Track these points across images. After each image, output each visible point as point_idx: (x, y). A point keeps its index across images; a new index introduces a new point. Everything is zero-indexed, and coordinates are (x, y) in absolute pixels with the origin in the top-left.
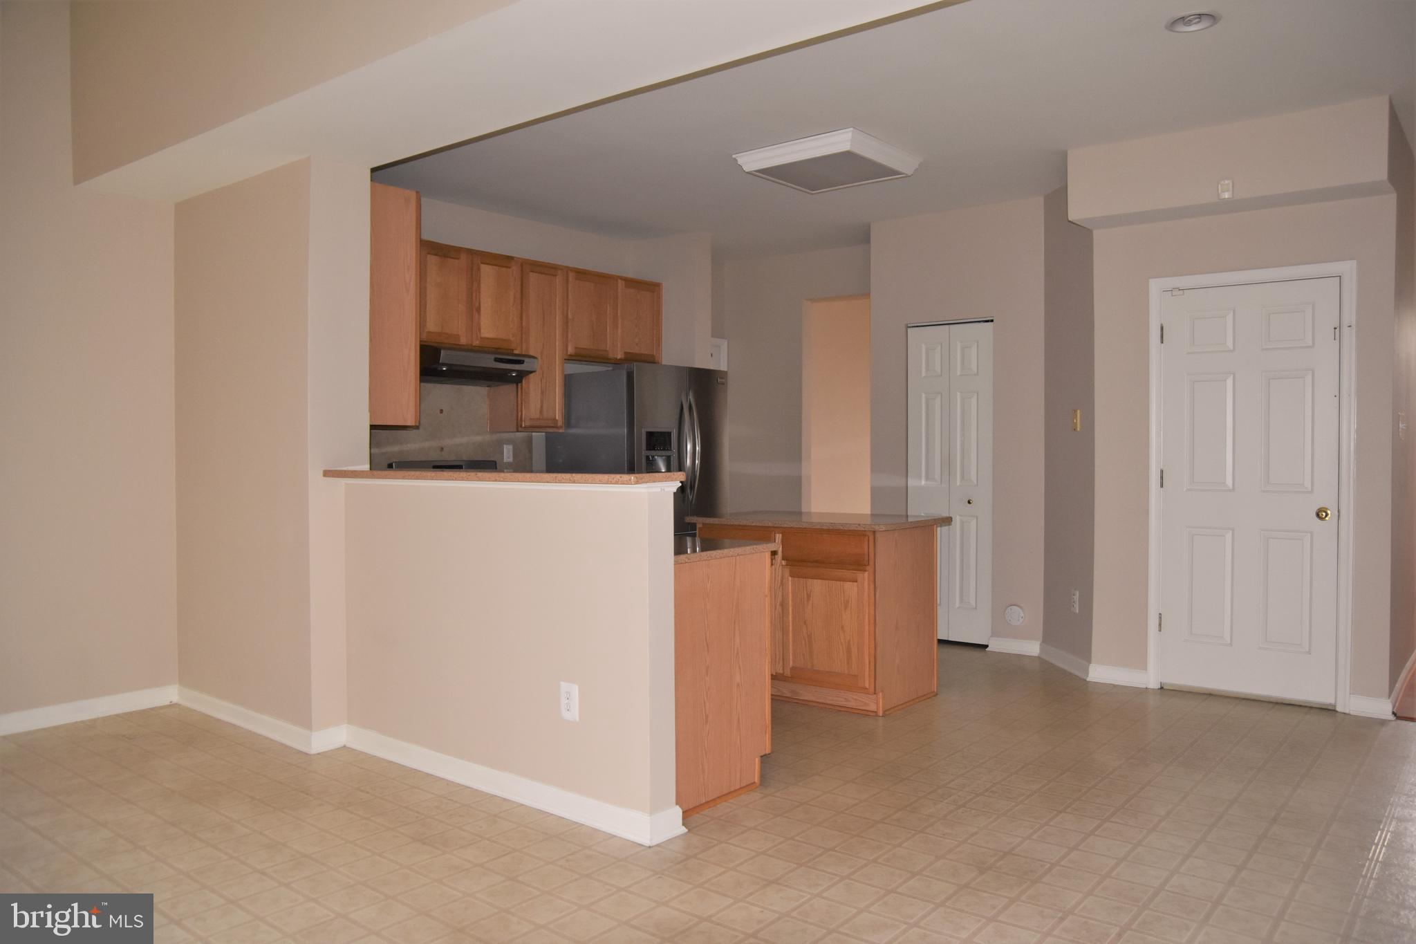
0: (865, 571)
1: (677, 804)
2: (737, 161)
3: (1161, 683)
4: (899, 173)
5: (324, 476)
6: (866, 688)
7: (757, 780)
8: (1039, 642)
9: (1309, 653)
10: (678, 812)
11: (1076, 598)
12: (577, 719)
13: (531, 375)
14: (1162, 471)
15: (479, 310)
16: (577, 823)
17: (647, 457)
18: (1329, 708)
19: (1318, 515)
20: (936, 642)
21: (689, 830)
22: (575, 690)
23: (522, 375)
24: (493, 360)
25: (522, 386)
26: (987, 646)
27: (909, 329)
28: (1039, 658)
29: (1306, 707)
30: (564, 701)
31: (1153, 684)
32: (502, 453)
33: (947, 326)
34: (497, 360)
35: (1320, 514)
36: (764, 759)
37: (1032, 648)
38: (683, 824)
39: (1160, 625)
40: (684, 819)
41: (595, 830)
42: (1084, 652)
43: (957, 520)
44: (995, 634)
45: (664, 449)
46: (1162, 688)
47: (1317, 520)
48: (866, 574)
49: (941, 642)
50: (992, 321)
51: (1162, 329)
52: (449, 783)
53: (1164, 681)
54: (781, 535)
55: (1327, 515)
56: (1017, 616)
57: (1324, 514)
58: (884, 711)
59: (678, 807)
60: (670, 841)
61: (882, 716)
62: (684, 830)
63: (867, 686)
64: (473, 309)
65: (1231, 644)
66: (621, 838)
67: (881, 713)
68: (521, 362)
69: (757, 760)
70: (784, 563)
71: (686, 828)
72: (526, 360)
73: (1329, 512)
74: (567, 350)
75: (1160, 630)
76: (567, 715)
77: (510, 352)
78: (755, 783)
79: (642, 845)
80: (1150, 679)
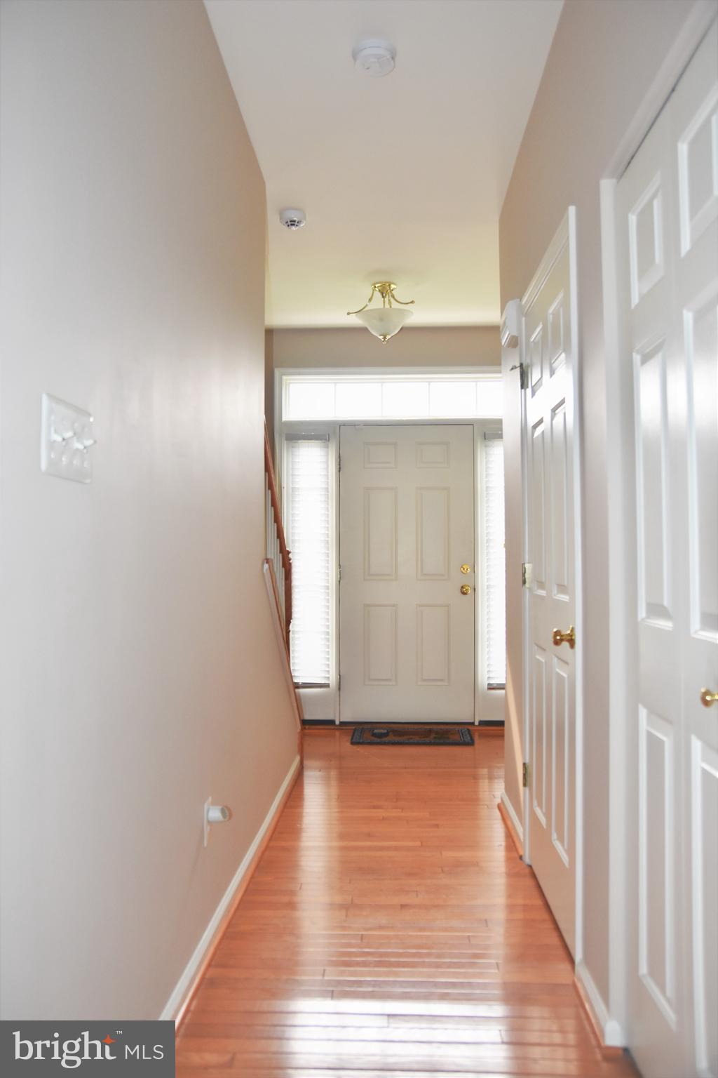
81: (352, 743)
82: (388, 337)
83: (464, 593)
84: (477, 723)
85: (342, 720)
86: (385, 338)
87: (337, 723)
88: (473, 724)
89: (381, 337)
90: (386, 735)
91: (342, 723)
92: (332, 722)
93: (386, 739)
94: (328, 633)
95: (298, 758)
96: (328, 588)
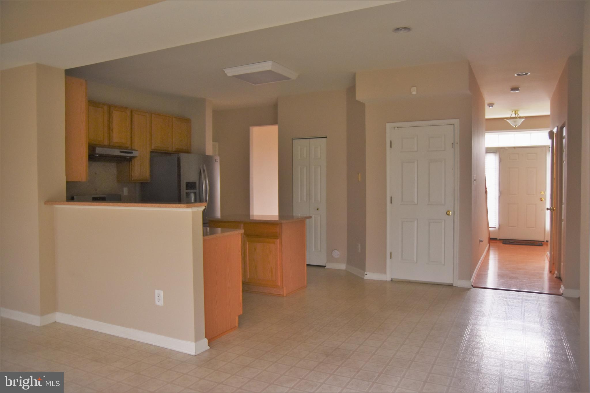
0: (278, 239)
1: (206, 337)
2: (224, 71)
3: (392, 279)
4: (290, 79)
5: (45, 204)
6: (279, 286)
7: (237, 325)
8: (346, 264)
9: (444, 265)
10: (206, 340)
11: (360, 246)
12: (163, 305)
13: (136, 158)
14: (391, 197)
15: (112, 130)
16: (164, 348)
17: (187, 193)
18: (451, 285)
19: (447, 213)
20: (306, 265)
21: (211, 348)
22: (162, 293)
23: (131, 158)
24: (119, 152)
25: (132, 163)
26: (325, 266)
27: (293, 140)
28: (345, 270)
29: (443, 285)
30: (157, 297)
31: (389, 279)
32: (123, 191)
33: (308, 139)
34: (121, 152)
35: (448, 213)
36: (240, 317)
37: (342, 266)
38: (208, 346)
39: (391, 256)
40: (209, 343)
41: (172, 350)
42: (363, 267)
43: (313, 218)
44: (327, 261)
45: (193, 189)
46: (392, 280)
47: (447, 215)
48: (278, 240)
49: (308, 265)
50: (326, 137)
51: (391, 142)
52: (106, 335)
53: (393, 277)
54: (243, 225)
55: (450, 213)
56: (336, 254)
57: (449, 213)
58: (286, 295)
59: (206, 338)
60: (203, 353)
61: (286, 297)
62: (209, 348)
63: (279, 285)
64: (110, 129)
65: (417, 262)
66: (182, 353)
67: (285, 295)
68: (131, 153)
69: (237, 317)
70: (245, 236)
71: (210, 347)
72: (134, 152)
73: (451, 212)
74: (151, 147)
75: (391, 258)
76: (158, 303)
77: (126, 148)
78: (236, 326)
79: (192, 355)
80: (387, 277)
81: (503, 244)
82: (517, 126)
83: (542, 200)
84: (545, 241)
85: (500, 238)
86: (516, 126)
87: (498, 239)
88: (544, 241)
89: (515, 126)
90: (514, 242)
91: (500, 239)
92: (496, 239)
93: (514, 243)
94: (495, 212)
95: (488, 245)
96: (496, 198)
